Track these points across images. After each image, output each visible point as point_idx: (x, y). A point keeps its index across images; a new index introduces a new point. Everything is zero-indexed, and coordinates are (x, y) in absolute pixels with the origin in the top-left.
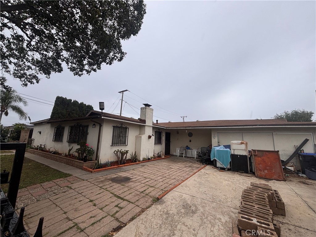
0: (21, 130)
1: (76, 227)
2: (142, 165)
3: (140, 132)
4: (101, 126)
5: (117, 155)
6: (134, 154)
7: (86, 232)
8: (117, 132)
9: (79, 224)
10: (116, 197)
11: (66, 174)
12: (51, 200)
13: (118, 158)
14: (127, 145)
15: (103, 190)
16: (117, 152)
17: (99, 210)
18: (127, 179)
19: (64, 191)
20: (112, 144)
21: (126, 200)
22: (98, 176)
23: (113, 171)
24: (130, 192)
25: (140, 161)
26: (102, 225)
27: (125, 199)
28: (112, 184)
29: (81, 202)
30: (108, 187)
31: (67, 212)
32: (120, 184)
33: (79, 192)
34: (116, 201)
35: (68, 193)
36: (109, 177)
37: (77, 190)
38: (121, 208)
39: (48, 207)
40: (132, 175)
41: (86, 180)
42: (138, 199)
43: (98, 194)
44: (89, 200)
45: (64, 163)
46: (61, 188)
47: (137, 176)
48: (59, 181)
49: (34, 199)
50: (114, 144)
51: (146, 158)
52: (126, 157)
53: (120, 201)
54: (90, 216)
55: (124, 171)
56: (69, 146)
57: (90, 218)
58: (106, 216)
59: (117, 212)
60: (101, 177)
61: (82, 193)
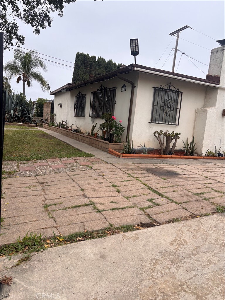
0: (43, 104)
1: (92, 206)
2: (203, 162)
3: (205, 102)
4: (133, 87)
5: (158, 138)
6: (189, 142)
7: (104, 215)
8: (160, 99)
9: (97, 204)
10: (150, 190)
11: (88, 154)
12: (69, 175)
13: (161, 144)
14: (178, 125)
15: (132, 178)
16: (159, 134)
17: (123, 198)
18: (173, 174)
19: (83, 169)
20: (152, 120)
21: (166, 197)
22: (128, 162)
23: (151, 161)
24: (174, 190)
25: (200, 155)
26: (125, 215)
27: (164, 196)
28: (147, 175)
29: (102, 184)
30: (140, 176)
31: (84, 190)
32: (160, 177)
33: (100, 173)
34: (149, 195)
35: (87, 172)
36: (144, 166)
37: (98, 171)
38: (157, 205)
39: (65, 180)
40: (181, 171)
41: (111, 164)
42: (186, 200)
43: (125, 181)
44: (112, 185)
45: (87, 144)
46: (81, 165)
47: (192, 173)
48: (80, 160)
49: (52, 171)
50: (154, 120)
51: (214, 152)
52: (174, 145)
53: (157, 196)
54: (111, 200)
55: (170, 164)
56: (93, 122)
57: (110, 203)
58: (132, 207)
59: (149, 207)
60: (131, 164)
61: (103, 175)
